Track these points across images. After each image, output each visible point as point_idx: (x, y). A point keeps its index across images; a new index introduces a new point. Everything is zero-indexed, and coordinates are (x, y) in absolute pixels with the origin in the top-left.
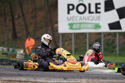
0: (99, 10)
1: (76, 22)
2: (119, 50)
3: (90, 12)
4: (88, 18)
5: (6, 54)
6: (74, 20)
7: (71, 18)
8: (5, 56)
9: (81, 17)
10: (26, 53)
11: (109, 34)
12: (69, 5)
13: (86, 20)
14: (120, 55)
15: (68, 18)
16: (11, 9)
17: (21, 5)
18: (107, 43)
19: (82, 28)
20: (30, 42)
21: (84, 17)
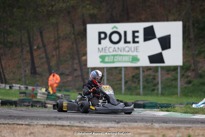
0: (136, 40)
1: (109, 54)
2: (162, 88)
3: (126, 42)
4: (124, 49)
5: (25, 93)
6: (107, 51)
7: (102, 49)
8: (24, 96)
9: (115, 48)
10: (49, 93)
11: (148, 68)
12: (100, 33)
13: (121, 51)
14: (162, 94)
15: (99, 49)
16: (29, 38)
17: (41, 33)
18: (147, 80)
19: (116, 62)
20: (55, 79)
21: (118, 48)
